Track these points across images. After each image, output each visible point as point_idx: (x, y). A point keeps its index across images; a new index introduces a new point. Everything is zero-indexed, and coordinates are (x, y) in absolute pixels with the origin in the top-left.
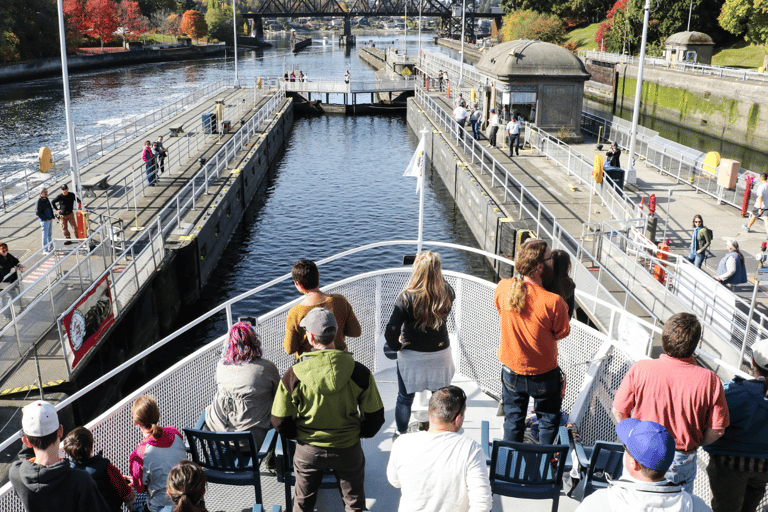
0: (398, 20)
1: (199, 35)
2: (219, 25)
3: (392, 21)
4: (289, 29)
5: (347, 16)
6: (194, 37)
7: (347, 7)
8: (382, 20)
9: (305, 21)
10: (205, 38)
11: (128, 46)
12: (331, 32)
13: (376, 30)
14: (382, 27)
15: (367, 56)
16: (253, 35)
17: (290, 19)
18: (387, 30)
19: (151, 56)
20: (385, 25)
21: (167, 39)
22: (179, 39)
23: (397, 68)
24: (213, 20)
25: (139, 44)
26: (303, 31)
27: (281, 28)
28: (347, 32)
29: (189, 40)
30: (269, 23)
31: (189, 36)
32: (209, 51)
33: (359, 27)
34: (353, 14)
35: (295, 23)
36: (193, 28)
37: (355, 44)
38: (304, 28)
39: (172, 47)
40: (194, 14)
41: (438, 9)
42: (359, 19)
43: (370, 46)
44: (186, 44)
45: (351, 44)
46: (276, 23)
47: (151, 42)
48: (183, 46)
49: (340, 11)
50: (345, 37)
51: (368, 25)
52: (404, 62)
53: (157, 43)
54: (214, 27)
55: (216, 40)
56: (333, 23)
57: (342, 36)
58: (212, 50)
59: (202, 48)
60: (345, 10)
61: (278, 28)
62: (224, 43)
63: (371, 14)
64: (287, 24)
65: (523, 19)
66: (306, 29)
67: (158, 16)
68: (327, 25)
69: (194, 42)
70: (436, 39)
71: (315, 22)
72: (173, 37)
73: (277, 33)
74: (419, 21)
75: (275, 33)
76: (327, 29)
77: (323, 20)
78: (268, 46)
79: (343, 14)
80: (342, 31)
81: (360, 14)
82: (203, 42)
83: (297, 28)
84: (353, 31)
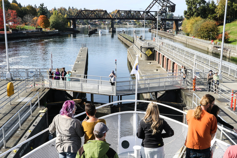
0: (133, 22)
1: (46, 27)
2: (56, 22)
3: (130, 22)
4: (88, 24)
5: (113, 19)
6: (43, 28)
7: (113, 16)
8: (126, 21)
9: (95, 22)
10: (49, 28)
11: (11, 31)
12: (106, 26)
13: (124, 26)
14: (126, 24)
15: (122, 38)
16: (72, 27)
17: (89, 21)
18: (128, 25)
19: (21, 36)
20: (128, 24)
21: (31, 28)
22: (36, 28)
23: (143, 50)
24: (53, 20)
25: (17, 30)
26: (94, 26)
27: (86, 24)
28: (112, 26)
29: (41, 29)
30: (81, 22)
31: (41, 27)
32: (50, 34)
33: (117, 24)
34: (115, 19)
35: (91, 22)
36: (43, 24)
37: (116, 32)
38: (95, 24)
39: (33, 32)
40: (43, 17)
41: (151, 17)
42: (117, 21)
43: (123, 33)
44: (39, 31)
45: (114, 32)
46: (84, 22)
47: (23, 29)
48: (38, 31)
49: (109, 17)
50: (111, 29)
51: (121, 23)
52: (147, 46)
53: (25, 29)
54: (53, 23)
55: (54, 29)
56: (107, 22)
57: (110, 28)
58: (52, 33)
59: (47, 32)
60: (112, 17)
61: (84, 24)
62: (57, 30)
63: (122, 19)
64: (88, 23)
65: (196, 21)
66: (96, 25)
67: (26, 18)
68: (104, 23)
69: (43, 30)
70: (150, 30)
71: (99, 22)
72: (34, 27)
73: (84, 26)
74: (141, 22)
75: (83, 26)
76: (104, 25)
77: (103, 21)
78: (78, 32)
79: (110, 19)
80: (110, 26)
81: (118, 19)
82: (48, 30)
83: (91, 24)
84: (115, 26)
